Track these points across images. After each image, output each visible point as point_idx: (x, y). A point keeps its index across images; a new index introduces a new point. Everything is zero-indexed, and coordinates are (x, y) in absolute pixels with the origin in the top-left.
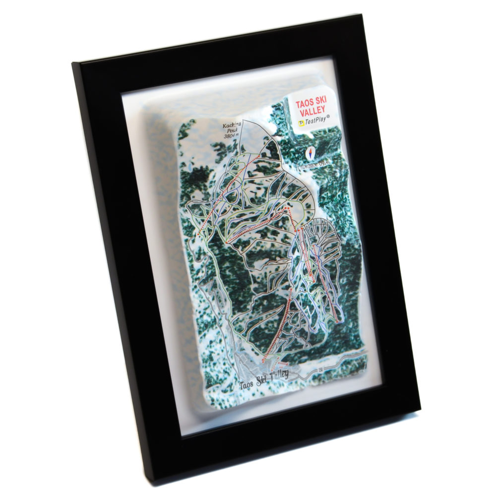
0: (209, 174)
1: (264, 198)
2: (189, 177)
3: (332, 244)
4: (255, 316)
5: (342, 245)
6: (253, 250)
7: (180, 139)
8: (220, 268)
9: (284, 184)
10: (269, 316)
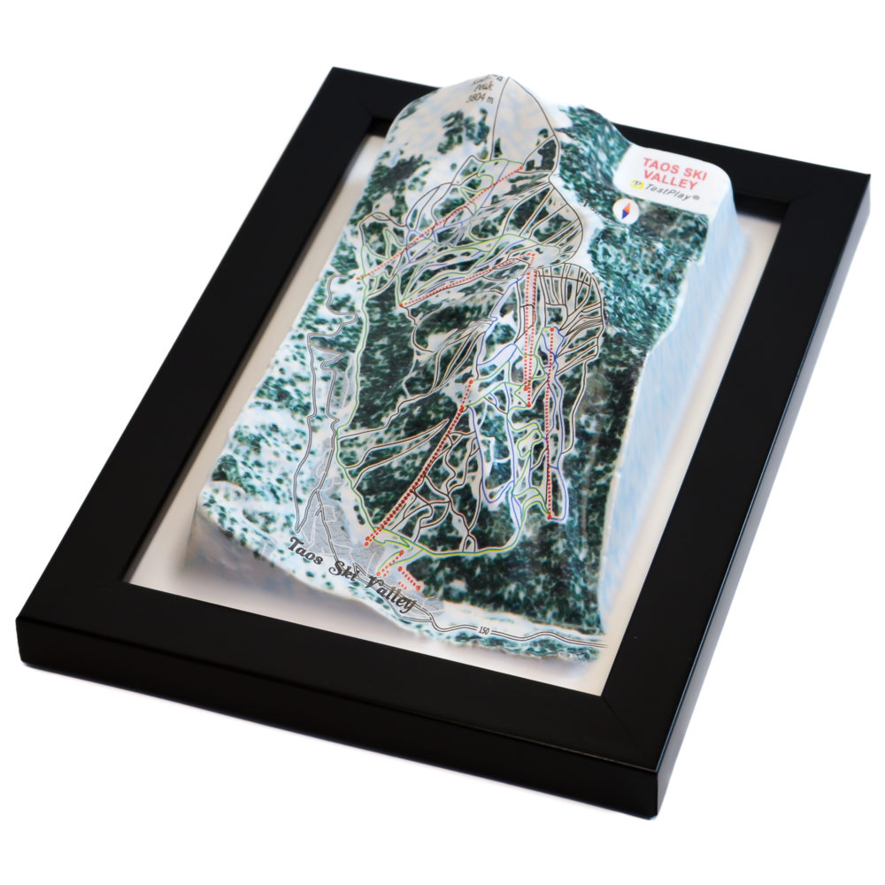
0: (418, 167)
1: (496, 224)
2: (385, 174)
3: (588, 332)
4: (390, 439)
5: (605, 335)
7: (402, 118)
8: (369, 344)
9: (544, 214)
10: (414, 446)
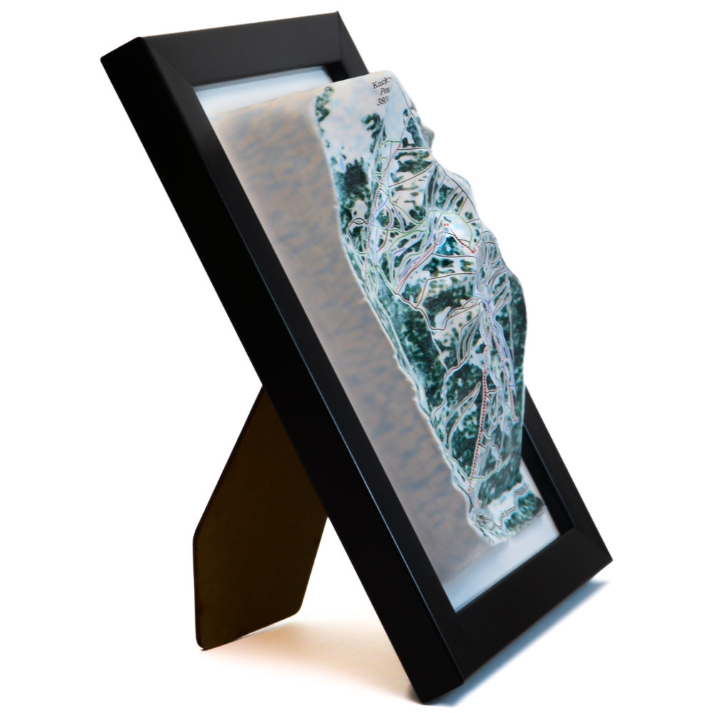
0: (366, 171)
1: (424, 208)
2: (343, 180)
3: (500, 279)
4: (452, 410)
6: (431, 295)
7: (321, 120)
9: (437, 186)
10: (464, 408)
